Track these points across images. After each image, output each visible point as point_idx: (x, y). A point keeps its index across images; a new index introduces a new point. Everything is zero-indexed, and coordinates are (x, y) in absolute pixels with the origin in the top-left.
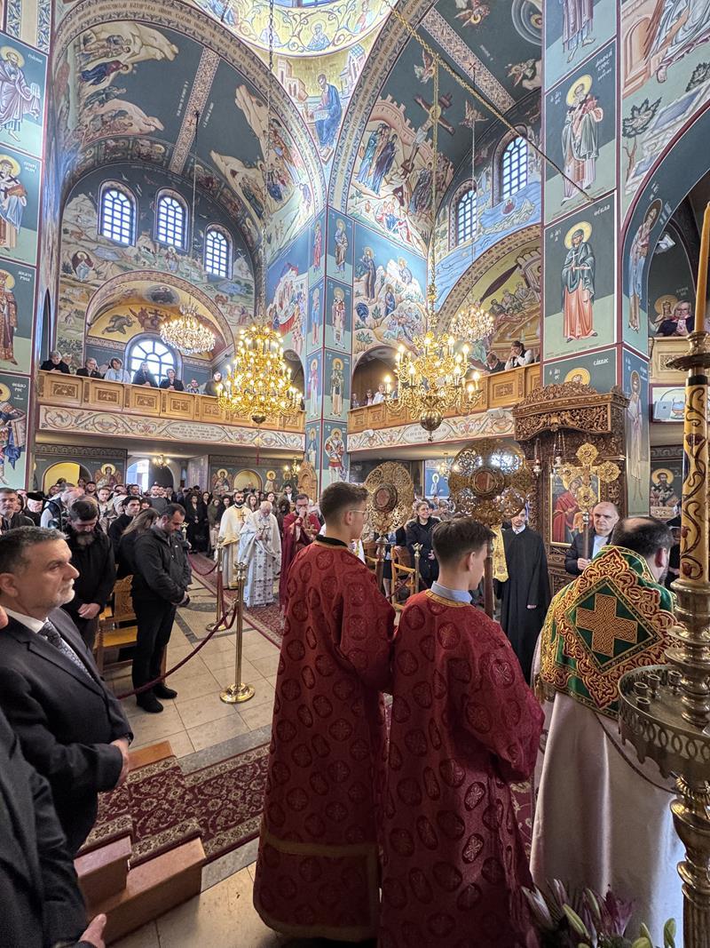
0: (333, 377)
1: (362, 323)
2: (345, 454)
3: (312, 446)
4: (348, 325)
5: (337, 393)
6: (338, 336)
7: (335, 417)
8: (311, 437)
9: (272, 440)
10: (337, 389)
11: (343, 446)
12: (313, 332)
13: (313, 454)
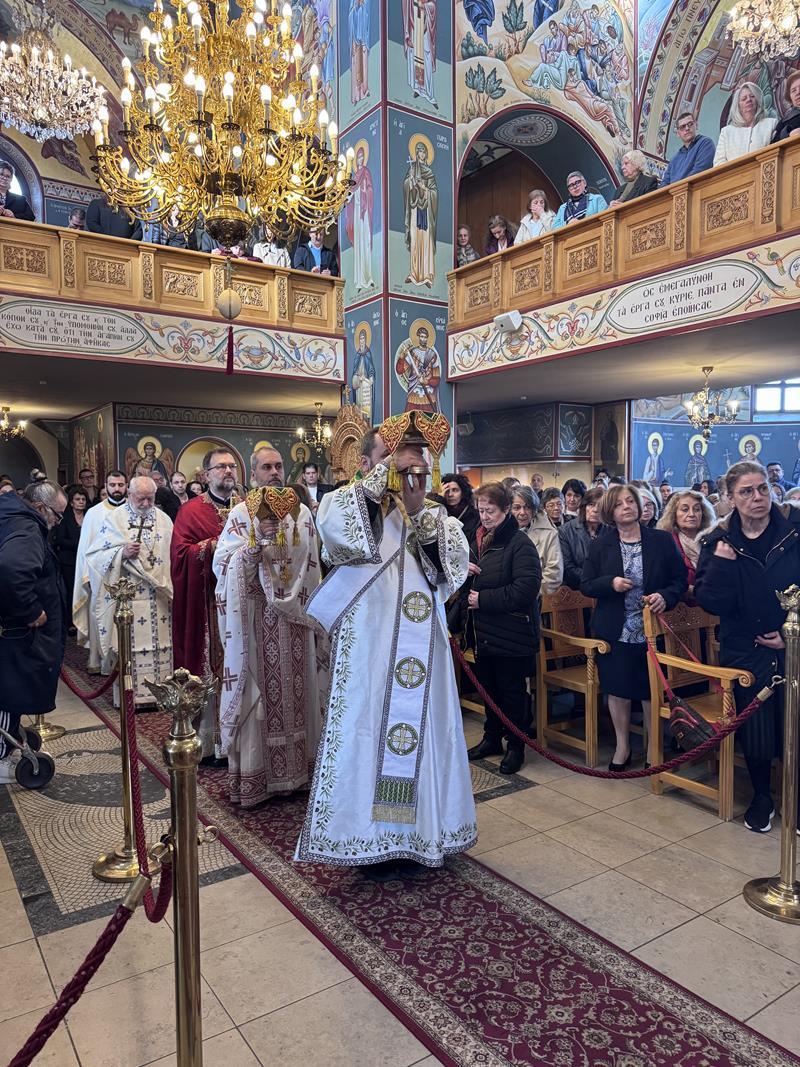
0: (410, 182)
1: (478, 40)
2: (443, 384)
3: (362, 368)
4: (443, 46)
5: (422, 225)
6: (420, 74)
7: (416, 289)
8: (360, 345)
9: (263, 351)
10: (421, 215)
11: (438, 363)
12: (355, 66)
13: (365, 386)
